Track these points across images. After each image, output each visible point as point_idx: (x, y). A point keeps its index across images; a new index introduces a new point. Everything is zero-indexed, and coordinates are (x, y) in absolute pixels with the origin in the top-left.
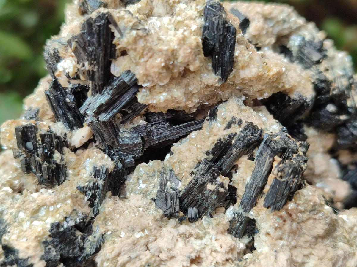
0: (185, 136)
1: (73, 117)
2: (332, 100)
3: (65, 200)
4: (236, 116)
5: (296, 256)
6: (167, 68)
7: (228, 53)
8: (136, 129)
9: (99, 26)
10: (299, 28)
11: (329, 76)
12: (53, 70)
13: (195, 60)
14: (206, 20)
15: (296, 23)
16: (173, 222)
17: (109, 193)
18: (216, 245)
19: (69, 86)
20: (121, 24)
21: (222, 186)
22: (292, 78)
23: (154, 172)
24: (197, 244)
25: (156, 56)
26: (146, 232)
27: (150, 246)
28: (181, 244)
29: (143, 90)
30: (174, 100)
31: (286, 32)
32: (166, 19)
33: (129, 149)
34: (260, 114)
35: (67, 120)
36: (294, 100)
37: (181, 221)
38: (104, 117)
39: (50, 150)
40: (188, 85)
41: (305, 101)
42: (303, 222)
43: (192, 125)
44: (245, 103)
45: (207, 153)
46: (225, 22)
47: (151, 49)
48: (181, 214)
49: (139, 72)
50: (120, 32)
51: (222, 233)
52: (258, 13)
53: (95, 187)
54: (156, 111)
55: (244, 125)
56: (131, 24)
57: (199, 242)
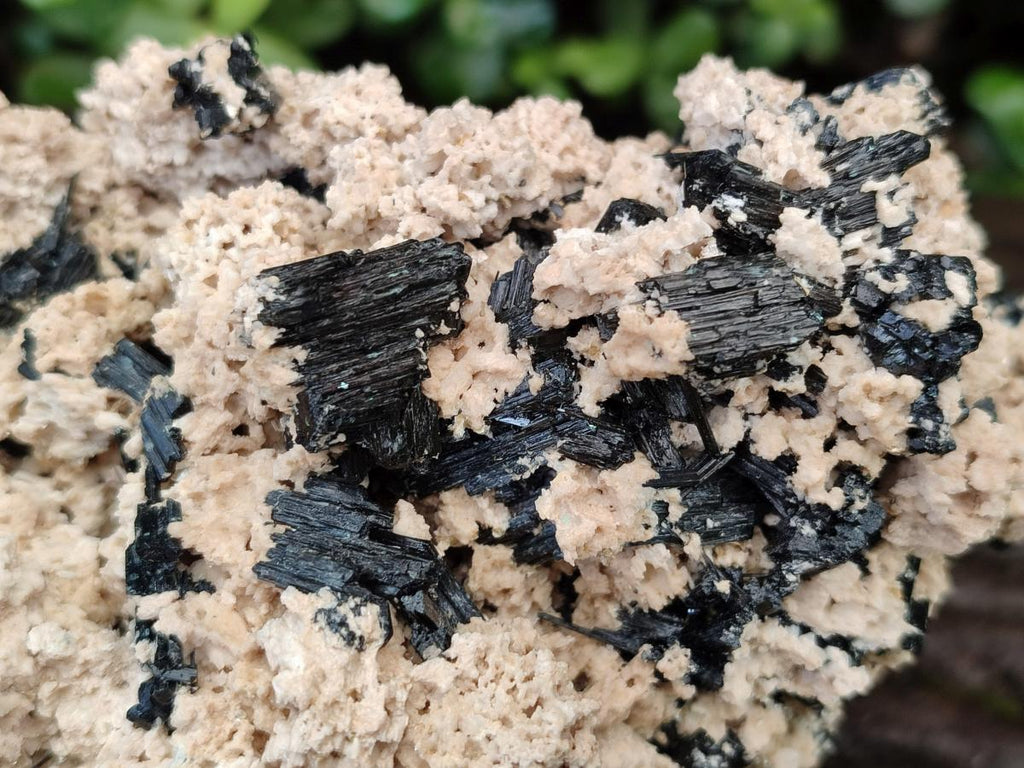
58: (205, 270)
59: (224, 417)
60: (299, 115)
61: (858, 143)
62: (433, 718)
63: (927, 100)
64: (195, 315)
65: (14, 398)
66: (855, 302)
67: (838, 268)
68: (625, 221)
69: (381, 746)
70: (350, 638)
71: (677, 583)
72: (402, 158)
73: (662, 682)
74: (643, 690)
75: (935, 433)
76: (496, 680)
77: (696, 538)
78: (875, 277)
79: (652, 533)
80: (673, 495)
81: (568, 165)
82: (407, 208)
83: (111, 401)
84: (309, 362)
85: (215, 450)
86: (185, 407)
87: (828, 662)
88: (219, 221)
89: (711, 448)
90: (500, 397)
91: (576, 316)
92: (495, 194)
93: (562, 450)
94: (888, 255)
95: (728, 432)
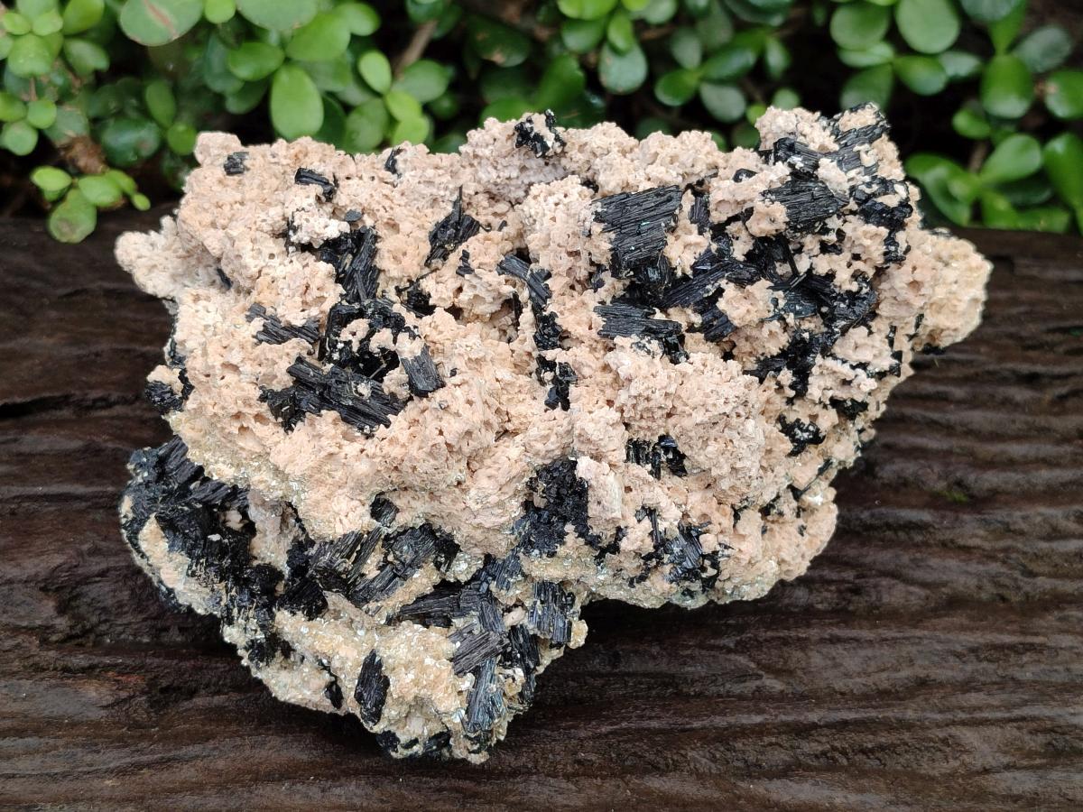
0: (418, 599)
1: (518, 637)
16: (447, 530)
17: (500, 561)
35: (525, 635)
37: (440, 528)
51: (404, 510)
58: (549, 215)
59: (567, 280)
60: (577, 147)
61: (849, 132)
62: (687, 385)
63: (878, 116)
64: (549, 235)
65: (458, 285)
66: (855, 199)
67: (846, 186)
68: (744, 177)
69: (667, 394)
70: (649, 352)
71: (784, 340)
72: (632, 161)
73: (780, 387)
74: (771, 393)
75: (896, 251)
76: (712, 370)
77: (792, 315)
78: (863, 187)
79: (771, 314)
80: (780, 294)
81: (710, 160)
82: (642, 179)
83: (507, 281)
84: (616, 240)
85: (563, 294)
86: (549, 275)
87: (856, 376)
88: (551, 194)
89: (795, 273)
90: (697, 256)
91: (730, 215)
92: (681, 172)
93: (728, 278)
94: (867, 179)
95: (803, 265)
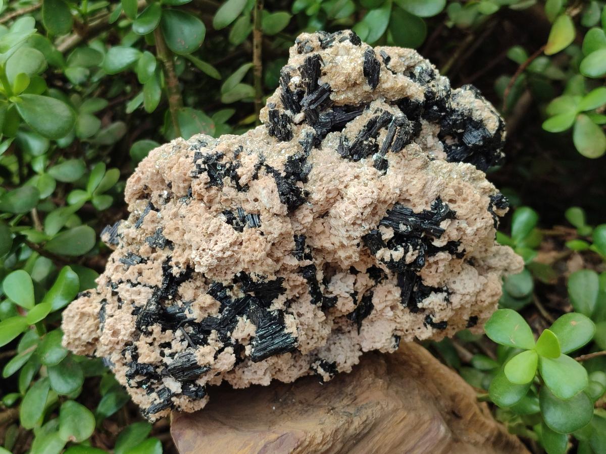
0: (353, 119)
1: (296, 107)
2: (437, 103)
3: (294, 146)
4: (379, 107)
5: (407, 178)
6: (346, 81)
7: (376, 75)
8: (328, 115)
9: (314, 61)
10: (420, 62)
11: (434, 89)
12: (286, 83)
13: (359, 78)
14: (365, 59)
15: (418, 59)
16: (346, 160)
17: (313, 147)
18: (367, 171)
19: (296, 91)
20: (324, 60)
21: (371, 142)
22: (412, 90)
23: (337, 136)
24: (358, 170)
25: (341, 76)
26: (333, 164)
27: (334, 170)
28: (350, 169)
29: (333, 93)
30: (348, 98)
31: (412, 64)
32: (345, 57)
33: (324, 125)
34: (393, 108)
35: (292, 109)
36: (413, 102)
37: (350, 160)
38: (312, 107)
39: (286, 123)
40: (356, 91)
41: (419, 103)
42: (411, 160)
43: (357, 113)
44: (385, 102)
45: (364, 127)
46: (375, 60)
47: (338, 72)
48: (350, 157)
49: (332, 84)
50: (324, 64)
51: (371, 166)
52: (396, 53)
53: (307, 142)
54: (339, 105)
55: (383, 112)
56: (329, 60)
57: (359, 169)
67: (164, 380)
70: (258, 275)
71: (180, 291)
73: (177, 265)
77: (180, 306)
78: (155, 382)
79: (191, 304)
80: (189, 317)
83: (332, 293)
84: (284, 329)
85: (303, 294)
86: (312, 302)
87: (136, 279)
88: (316, 343)
89: (182, 328)
91: (223, 352)
92: (250, 367)
93: (218, 319)
